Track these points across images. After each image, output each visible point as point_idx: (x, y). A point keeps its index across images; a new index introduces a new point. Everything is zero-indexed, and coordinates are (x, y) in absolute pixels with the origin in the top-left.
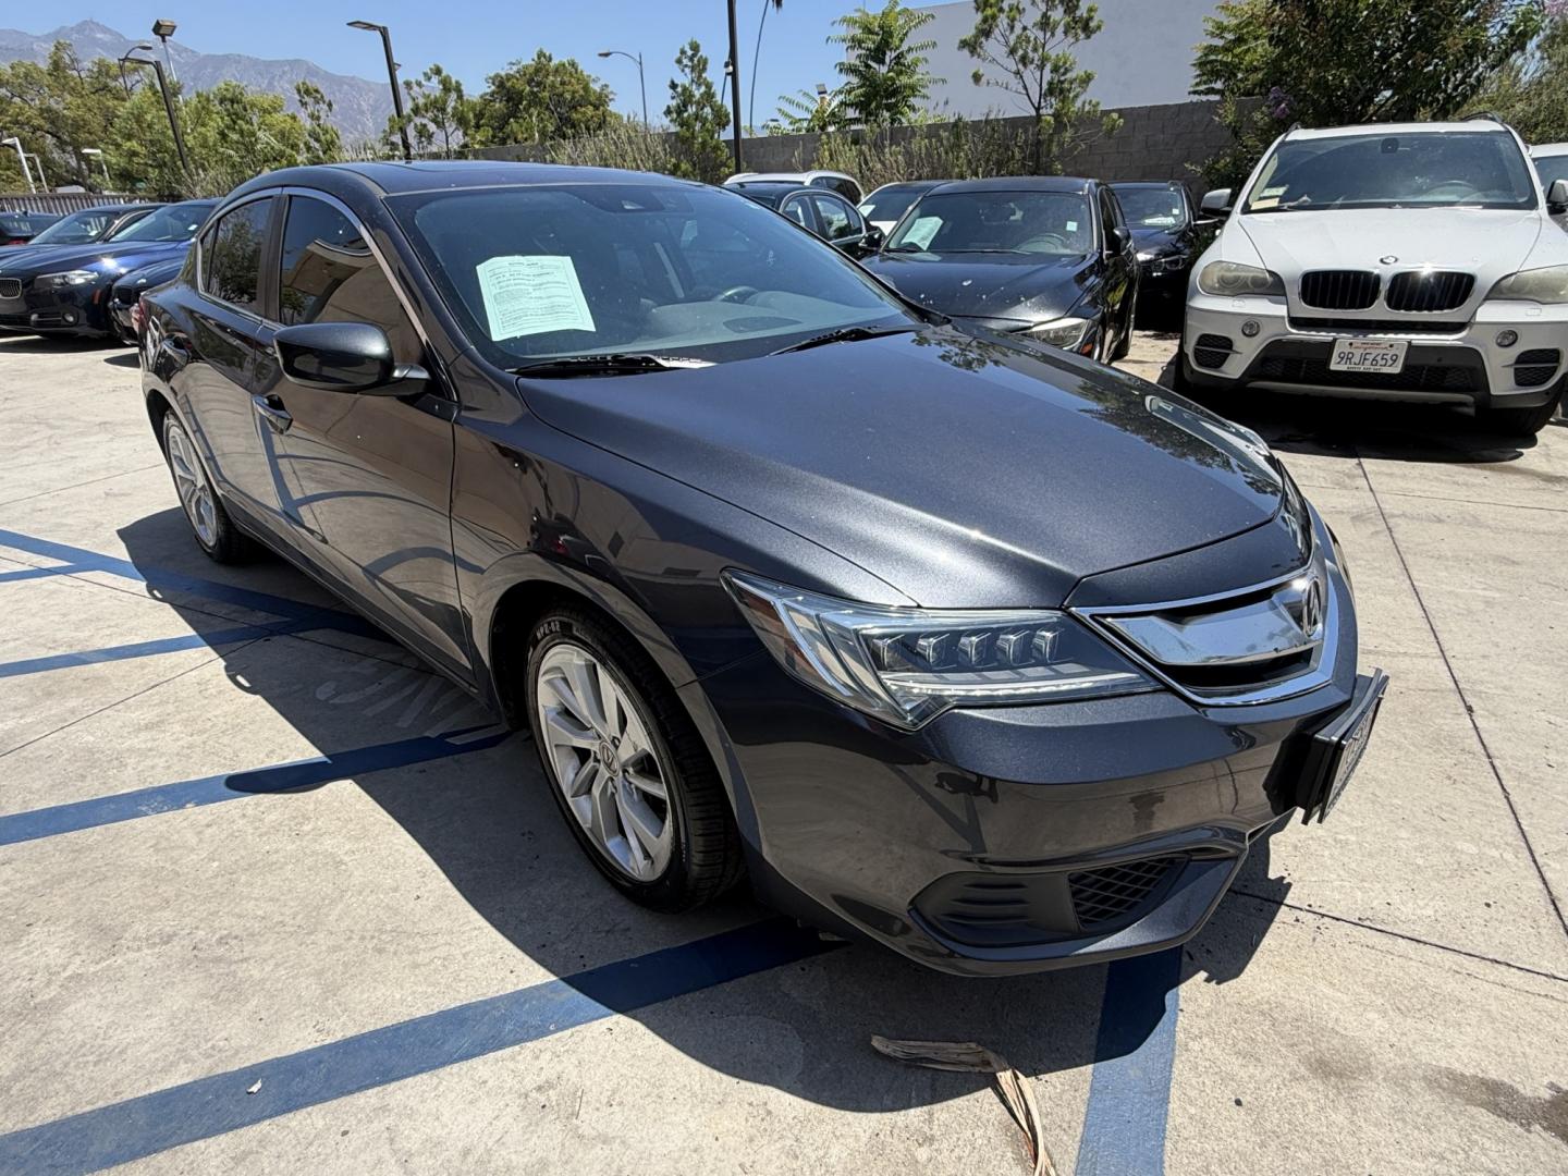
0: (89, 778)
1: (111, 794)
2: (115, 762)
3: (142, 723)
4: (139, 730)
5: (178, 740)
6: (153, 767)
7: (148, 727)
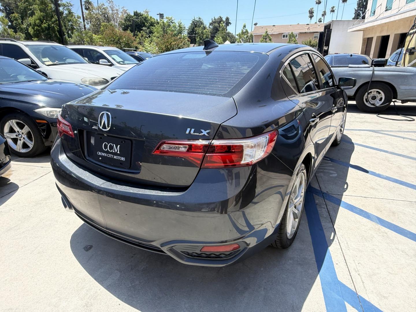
0: (392, 186)
1: (389, 181)
2: (386, 186)
3: (375, 190)
4: (376, 189)
5: (371, 183)
6: (379, 181)
7: (374, 189)
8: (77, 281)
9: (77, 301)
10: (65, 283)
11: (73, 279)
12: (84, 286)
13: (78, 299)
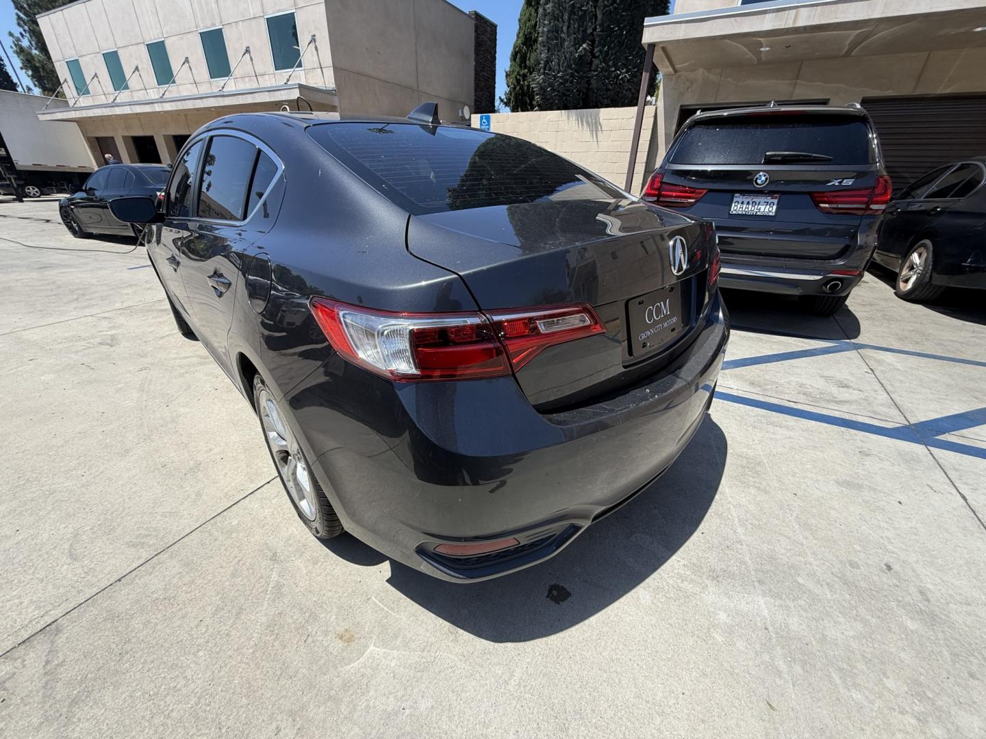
8: (661, 602)
9: (711, 594)
10: (671, 625)
11: (659, 610)
12: (673, 587)
13: (707, 593)
